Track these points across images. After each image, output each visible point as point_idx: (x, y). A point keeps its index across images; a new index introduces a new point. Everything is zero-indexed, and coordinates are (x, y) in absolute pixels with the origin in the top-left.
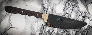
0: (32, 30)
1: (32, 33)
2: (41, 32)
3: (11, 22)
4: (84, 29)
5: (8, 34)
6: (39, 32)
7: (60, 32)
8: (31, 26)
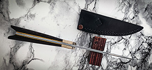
0: (66, 63)
1: (67, 68)
2: (81, 68)
3: (33, 51)
4: (150, 63)
5: (28, 69)
6: (78, 67)
7: (111, 68)
8: (65, 57)
